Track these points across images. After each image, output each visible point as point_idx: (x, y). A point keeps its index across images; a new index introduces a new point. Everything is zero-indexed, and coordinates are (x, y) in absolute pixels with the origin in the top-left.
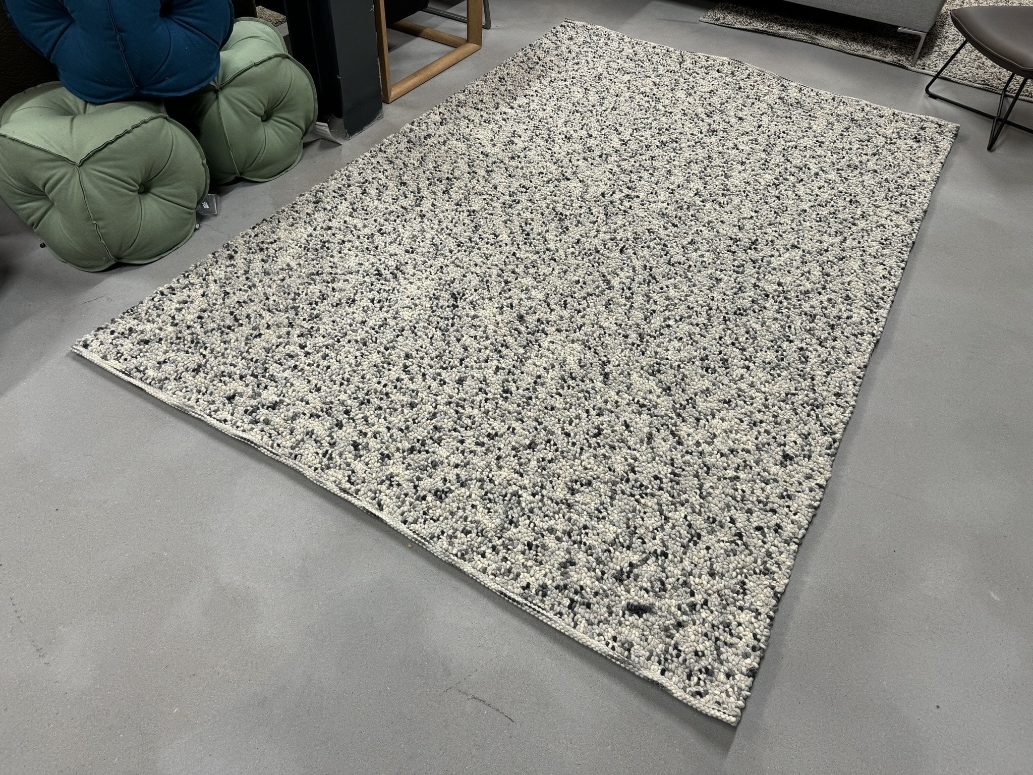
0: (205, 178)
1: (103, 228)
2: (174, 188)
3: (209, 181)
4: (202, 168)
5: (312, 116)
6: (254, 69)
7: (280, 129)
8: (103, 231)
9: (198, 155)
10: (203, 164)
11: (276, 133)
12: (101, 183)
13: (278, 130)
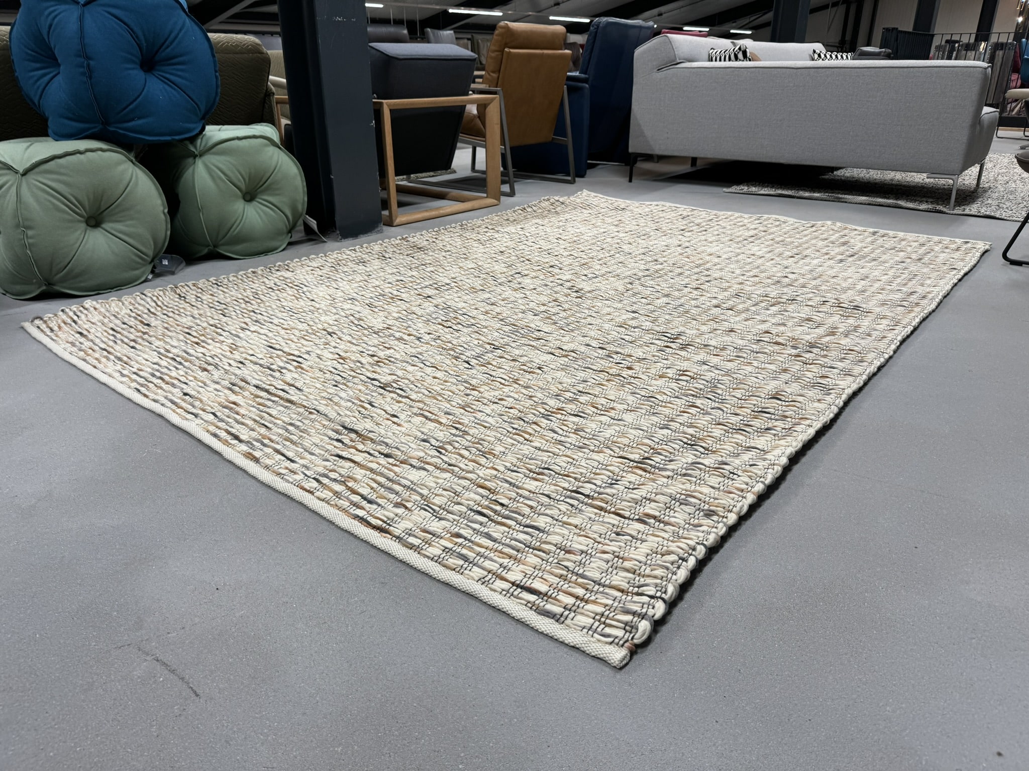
0: (164, 227)
1: (31, 238)
2: (127, 226)
3: (169, 233)
4: (163, 216)
5: (300, 207)
6: (236, 142)
7: (262, 211)
8: (31, 241)
9: (159, 202)
10: (164, 213)
11: (258, 213)
12: (40, 193)
13: (260, 211)
